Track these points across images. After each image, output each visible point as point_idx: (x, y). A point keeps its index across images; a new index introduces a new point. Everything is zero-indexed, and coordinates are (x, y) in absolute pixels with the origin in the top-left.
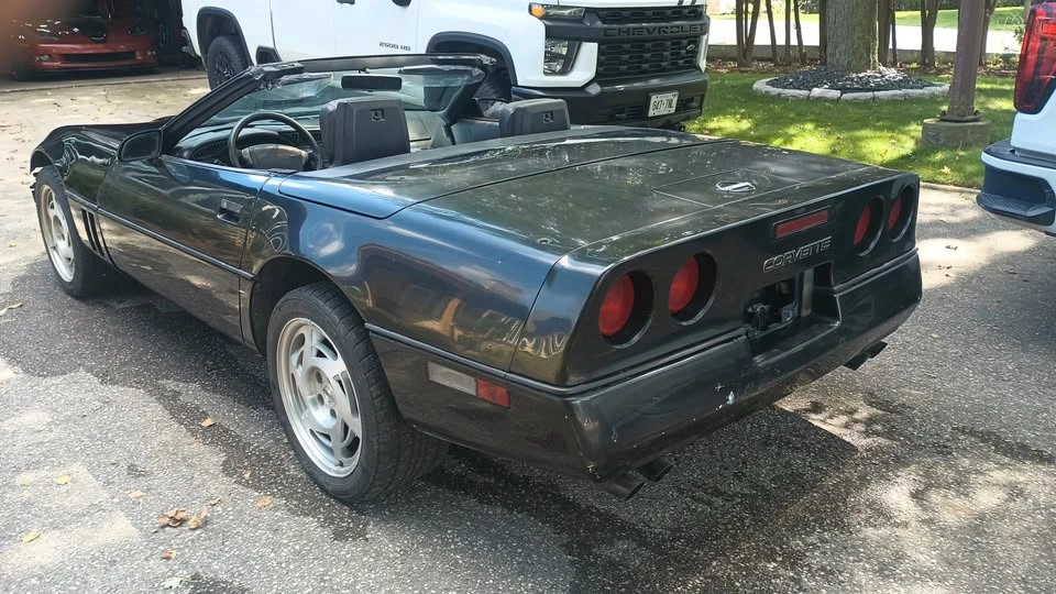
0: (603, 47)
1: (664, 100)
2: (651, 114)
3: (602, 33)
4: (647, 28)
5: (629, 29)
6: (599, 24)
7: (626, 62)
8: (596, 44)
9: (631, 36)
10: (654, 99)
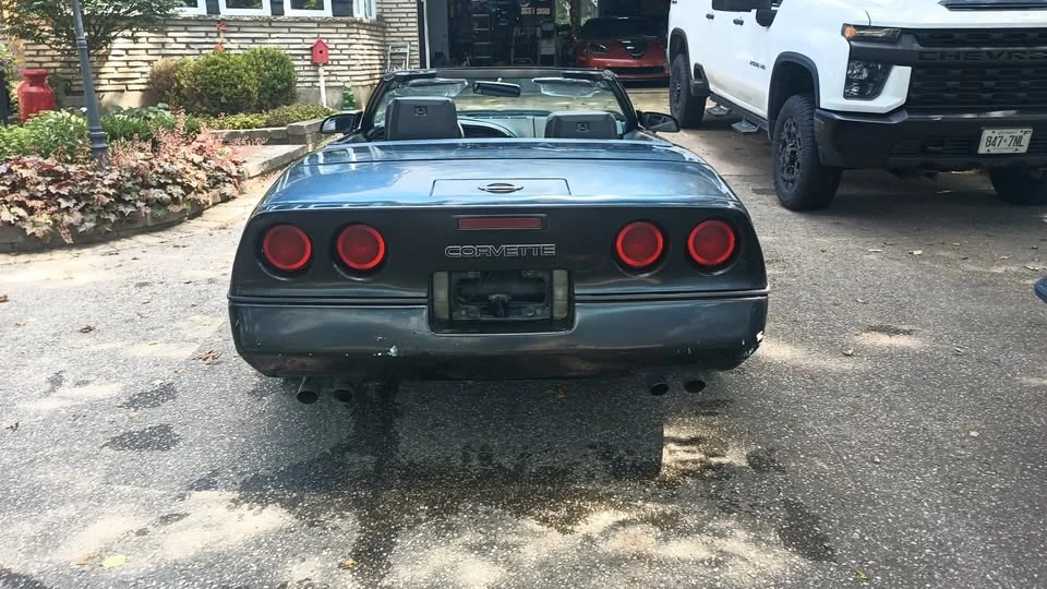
0: (918, 71)
1: (1006, 136)
2: (982, 150)
3: (917, 56)
4: (989, 53)
5: (959, 52)
6: (917, 47)
7: (954, 90)
8: (909, 69)
9: (962, 60)
10: (987, 133)
